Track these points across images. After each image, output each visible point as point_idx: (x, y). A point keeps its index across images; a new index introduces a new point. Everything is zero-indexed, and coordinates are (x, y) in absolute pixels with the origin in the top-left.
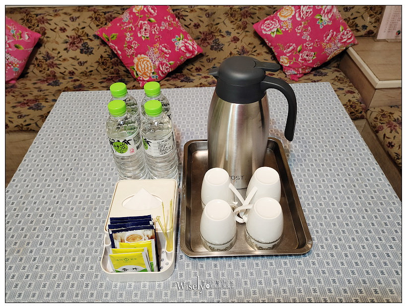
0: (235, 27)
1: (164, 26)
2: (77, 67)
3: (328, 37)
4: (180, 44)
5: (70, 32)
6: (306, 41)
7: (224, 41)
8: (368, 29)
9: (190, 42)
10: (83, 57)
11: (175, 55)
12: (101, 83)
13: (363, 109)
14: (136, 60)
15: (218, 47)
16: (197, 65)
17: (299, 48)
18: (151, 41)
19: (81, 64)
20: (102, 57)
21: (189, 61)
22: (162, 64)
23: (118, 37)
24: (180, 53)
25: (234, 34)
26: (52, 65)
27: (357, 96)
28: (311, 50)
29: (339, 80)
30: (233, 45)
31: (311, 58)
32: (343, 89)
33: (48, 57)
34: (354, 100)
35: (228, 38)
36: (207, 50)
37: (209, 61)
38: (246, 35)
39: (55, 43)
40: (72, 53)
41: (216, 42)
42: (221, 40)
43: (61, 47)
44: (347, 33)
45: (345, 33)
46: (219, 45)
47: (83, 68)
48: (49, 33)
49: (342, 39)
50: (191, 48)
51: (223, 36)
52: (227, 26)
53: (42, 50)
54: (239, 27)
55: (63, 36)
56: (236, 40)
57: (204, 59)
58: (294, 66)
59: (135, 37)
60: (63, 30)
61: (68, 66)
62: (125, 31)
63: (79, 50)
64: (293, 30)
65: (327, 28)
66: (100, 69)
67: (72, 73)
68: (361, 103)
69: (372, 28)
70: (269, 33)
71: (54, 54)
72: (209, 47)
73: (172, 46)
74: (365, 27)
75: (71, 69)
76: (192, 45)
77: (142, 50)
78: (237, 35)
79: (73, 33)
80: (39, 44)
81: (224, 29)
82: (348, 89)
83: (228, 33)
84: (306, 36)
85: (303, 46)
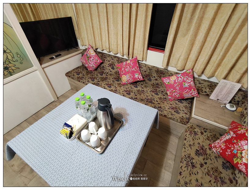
0: (157, 76)
1: (134, 69)
2: (109, 72)
3: (186, 91)
4: (136, 76)
5: (110, 62)
6: (177, 89)
7: (153, 79)
8: (207, 93)
9: (140, 76)
10: (111, 70)
11: (134, 78)
12: (112, 79)
13: (186, 121)
14: (123, 76)
15: (150, 80)
16: (142, 83)
17: (174, 91)
18: (128, 72)
19: (110, 71)
20: (116, 71)
21: (138, 81)
22: (129, 80)
23: (120, 68)
24: (136, 78)
25: (156, 78)
26: (103, 69)
27: (187, 116)
28: (178, 93)
29: (186, 107)
30: (155, 81)
31: (178, 96)
32: (184, 111)
33: (103, 67)
34: (185, 117)
35: (154, 79)
36: (146, 79)
37: (146, 83)
38: (160, 80)
39: (106, 64)
40: (109, 68)
41: (150, 78)
42: (152, 78)
43: (107, 65)
44: (195, 92)
45: (194, 92)
46: (150, 79)
47: (110, 73)
48: (105, 61)
49: (192, 93)
50: (140, 78)
51: (152, 77)
52: (155, 74)
53: (102, 65)
54: (158, 76)
55: (109, 63)
56: (156, 80)
57: (145, 82)
58: (171, 96)
59: (125, 70)
60: (109, 61)
61: (107, 71)
62: (123, 67)
63: (111, 68)
64: (174, 84)
65: (186, 88)
66: (115, 74)
67: (107, 73)
68: (187, 119)
69: (209, 94)
70: (166, 82)
71: (105, 67)
72: (147, 79)
73: (134, 76)
74: (205, 92)
75: (108, 72)
76: (141, 77)
77: (125, 74)
78: (157, 79)
79: (111, 63)
80: (102, 63)
81: (153, 75)
82: (186, 112)
83: (155, 77)
84: (178, 88)
85: (175, 91)
